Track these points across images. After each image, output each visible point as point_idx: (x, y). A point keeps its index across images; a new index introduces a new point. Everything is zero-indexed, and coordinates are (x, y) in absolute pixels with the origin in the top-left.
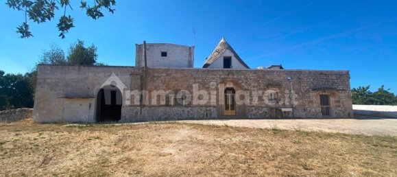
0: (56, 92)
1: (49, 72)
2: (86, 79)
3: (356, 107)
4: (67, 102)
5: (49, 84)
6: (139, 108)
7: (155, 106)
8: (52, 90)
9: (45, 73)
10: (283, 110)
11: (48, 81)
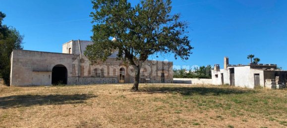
0: (26, 68)
1: (21, 54)
2: (46, 60)
3: (175, 79)
4: (34, 74)
5: (21, 62)
6: (78, 78)
7: (86, 77)
8: (23, 66)
9: (18, 55)
10: (146, 79)
11: (20, 60)
